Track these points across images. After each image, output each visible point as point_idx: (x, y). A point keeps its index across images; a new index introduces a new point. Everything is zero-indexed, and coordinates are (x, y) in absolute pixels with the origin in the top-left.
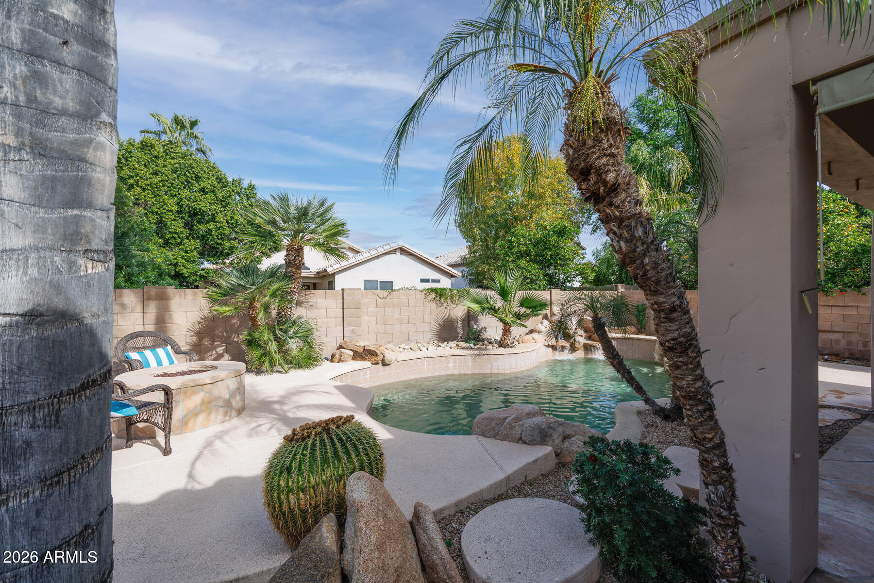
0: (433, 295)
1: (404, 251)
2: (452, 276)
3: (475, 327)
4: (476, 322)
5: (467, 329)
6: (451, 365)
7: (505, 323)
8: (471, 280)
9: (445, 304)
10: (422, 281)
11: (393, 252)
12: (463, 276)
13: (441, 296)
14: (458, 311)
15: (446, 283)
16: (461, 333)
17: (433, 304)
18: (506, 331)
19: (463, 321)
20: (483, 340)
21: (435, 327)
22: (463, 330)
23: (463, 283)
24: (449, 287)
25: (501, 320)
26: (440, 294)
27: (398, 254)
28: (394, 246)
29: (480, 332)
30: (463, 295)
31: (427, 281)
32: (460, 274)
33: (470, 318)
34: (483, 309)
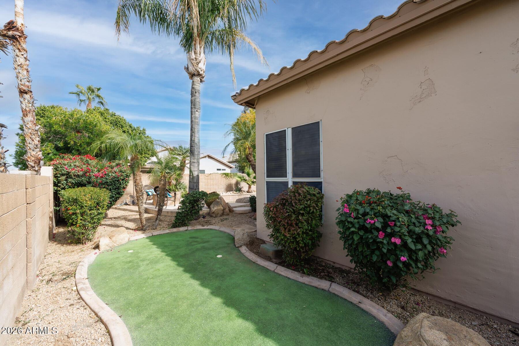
0: (224, 175)
1: (209, 157)
2: (231, 168)
3: (239, 186)
4: (240, 185)
5: (236, 187)
6: (231, 198)
7: (249, 185)
8: (240, 169)
9: (228, 179)
10: (218, 170)
11: (205, 157)
12: (236, 168)
13: (227, 176)
14: (233, 181)
15: (228, 171)
16: (234, 189)
17: (224, 178)
18: (250, 187)
19: (235, 184)
20: (242, 191)
21: (225, 187)
22: (235, 188)
23: (236, 171)
24: (230, 172)
25: (248, 184)
26: (227, 175)
27: (207, 158)
28: (205, 155)
29: (241, 188)
30: (235, 175)
31: (220, 170)
32: (235, 167)
33: (237, 183)
34: (242, 180)
